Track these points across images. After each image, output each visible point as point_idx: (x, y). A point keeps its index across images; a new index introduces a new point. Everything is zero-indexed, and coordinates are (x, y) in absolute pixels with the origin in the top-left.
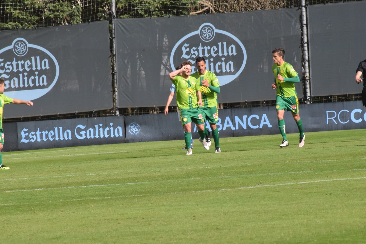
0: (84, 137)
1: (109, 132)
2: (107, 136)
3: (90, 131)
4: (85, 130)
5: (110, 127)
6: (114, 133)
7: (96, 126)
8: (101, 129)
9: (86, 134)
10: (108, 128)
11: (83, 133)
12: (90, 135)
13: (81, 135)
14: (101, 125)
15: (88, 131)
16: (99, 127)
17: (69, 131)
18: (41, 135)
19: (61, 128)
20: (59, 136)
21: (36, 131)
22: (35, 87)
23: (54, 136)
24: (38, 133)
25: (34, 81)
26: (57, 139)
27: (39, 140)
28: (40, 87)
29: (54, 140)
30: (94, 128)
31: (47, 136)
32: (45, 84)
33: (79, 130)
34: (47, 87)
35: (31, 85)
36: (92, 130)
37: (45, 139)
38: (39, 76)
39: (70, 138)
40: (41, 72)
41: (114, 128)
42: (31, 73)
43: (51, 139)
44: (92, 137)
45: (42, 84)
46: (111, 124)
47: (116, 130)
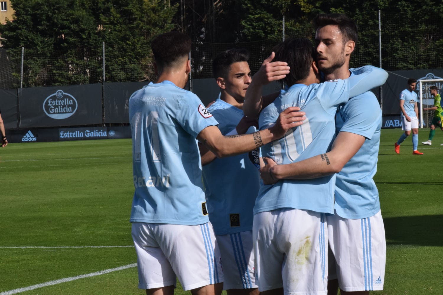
0: (89, 136)
1: (100, 134)
2: (99, 136)
3: (92, 134)
4: (90, 133)
5: (101, 131)
6: (103, 135)
7: (95, 131)
8: (97, 133)
9: (90, 135)
10: (100, 132)
11: (88, 134)
12: (92, 135)
13: (88, 135)
14: (97, 131)
15: (91, 134)
16: (96, 132)
17: (82, 133)
18: (69, 135)
19: (79, 132)
20: (78, 135)
21: (67, 132)
22: (66, 113)
23: (75, 135)
24: (68, 133)
25: (65, 110)
26: (77, 136)
27: (68, 137)
28: (68, 112)
29: (75, 137)
30: (94, 132)
31: (72, 135)
32: (71, 111)
33: (87, 133)
34: (72, 112)
35: (64, 111)
36: (93, 133)
37: (71, 136)
38: (68, 107)
39: (83, 136)
40: (69, 106)
41: (103, 132)
42: (64, 106)
43: (74, 137)
44: (93, 136)
45: (69, 111)
46: (102, 130)
47: (104, 133)
